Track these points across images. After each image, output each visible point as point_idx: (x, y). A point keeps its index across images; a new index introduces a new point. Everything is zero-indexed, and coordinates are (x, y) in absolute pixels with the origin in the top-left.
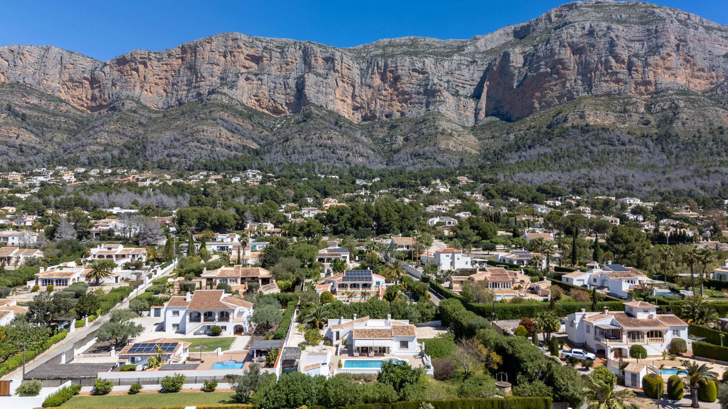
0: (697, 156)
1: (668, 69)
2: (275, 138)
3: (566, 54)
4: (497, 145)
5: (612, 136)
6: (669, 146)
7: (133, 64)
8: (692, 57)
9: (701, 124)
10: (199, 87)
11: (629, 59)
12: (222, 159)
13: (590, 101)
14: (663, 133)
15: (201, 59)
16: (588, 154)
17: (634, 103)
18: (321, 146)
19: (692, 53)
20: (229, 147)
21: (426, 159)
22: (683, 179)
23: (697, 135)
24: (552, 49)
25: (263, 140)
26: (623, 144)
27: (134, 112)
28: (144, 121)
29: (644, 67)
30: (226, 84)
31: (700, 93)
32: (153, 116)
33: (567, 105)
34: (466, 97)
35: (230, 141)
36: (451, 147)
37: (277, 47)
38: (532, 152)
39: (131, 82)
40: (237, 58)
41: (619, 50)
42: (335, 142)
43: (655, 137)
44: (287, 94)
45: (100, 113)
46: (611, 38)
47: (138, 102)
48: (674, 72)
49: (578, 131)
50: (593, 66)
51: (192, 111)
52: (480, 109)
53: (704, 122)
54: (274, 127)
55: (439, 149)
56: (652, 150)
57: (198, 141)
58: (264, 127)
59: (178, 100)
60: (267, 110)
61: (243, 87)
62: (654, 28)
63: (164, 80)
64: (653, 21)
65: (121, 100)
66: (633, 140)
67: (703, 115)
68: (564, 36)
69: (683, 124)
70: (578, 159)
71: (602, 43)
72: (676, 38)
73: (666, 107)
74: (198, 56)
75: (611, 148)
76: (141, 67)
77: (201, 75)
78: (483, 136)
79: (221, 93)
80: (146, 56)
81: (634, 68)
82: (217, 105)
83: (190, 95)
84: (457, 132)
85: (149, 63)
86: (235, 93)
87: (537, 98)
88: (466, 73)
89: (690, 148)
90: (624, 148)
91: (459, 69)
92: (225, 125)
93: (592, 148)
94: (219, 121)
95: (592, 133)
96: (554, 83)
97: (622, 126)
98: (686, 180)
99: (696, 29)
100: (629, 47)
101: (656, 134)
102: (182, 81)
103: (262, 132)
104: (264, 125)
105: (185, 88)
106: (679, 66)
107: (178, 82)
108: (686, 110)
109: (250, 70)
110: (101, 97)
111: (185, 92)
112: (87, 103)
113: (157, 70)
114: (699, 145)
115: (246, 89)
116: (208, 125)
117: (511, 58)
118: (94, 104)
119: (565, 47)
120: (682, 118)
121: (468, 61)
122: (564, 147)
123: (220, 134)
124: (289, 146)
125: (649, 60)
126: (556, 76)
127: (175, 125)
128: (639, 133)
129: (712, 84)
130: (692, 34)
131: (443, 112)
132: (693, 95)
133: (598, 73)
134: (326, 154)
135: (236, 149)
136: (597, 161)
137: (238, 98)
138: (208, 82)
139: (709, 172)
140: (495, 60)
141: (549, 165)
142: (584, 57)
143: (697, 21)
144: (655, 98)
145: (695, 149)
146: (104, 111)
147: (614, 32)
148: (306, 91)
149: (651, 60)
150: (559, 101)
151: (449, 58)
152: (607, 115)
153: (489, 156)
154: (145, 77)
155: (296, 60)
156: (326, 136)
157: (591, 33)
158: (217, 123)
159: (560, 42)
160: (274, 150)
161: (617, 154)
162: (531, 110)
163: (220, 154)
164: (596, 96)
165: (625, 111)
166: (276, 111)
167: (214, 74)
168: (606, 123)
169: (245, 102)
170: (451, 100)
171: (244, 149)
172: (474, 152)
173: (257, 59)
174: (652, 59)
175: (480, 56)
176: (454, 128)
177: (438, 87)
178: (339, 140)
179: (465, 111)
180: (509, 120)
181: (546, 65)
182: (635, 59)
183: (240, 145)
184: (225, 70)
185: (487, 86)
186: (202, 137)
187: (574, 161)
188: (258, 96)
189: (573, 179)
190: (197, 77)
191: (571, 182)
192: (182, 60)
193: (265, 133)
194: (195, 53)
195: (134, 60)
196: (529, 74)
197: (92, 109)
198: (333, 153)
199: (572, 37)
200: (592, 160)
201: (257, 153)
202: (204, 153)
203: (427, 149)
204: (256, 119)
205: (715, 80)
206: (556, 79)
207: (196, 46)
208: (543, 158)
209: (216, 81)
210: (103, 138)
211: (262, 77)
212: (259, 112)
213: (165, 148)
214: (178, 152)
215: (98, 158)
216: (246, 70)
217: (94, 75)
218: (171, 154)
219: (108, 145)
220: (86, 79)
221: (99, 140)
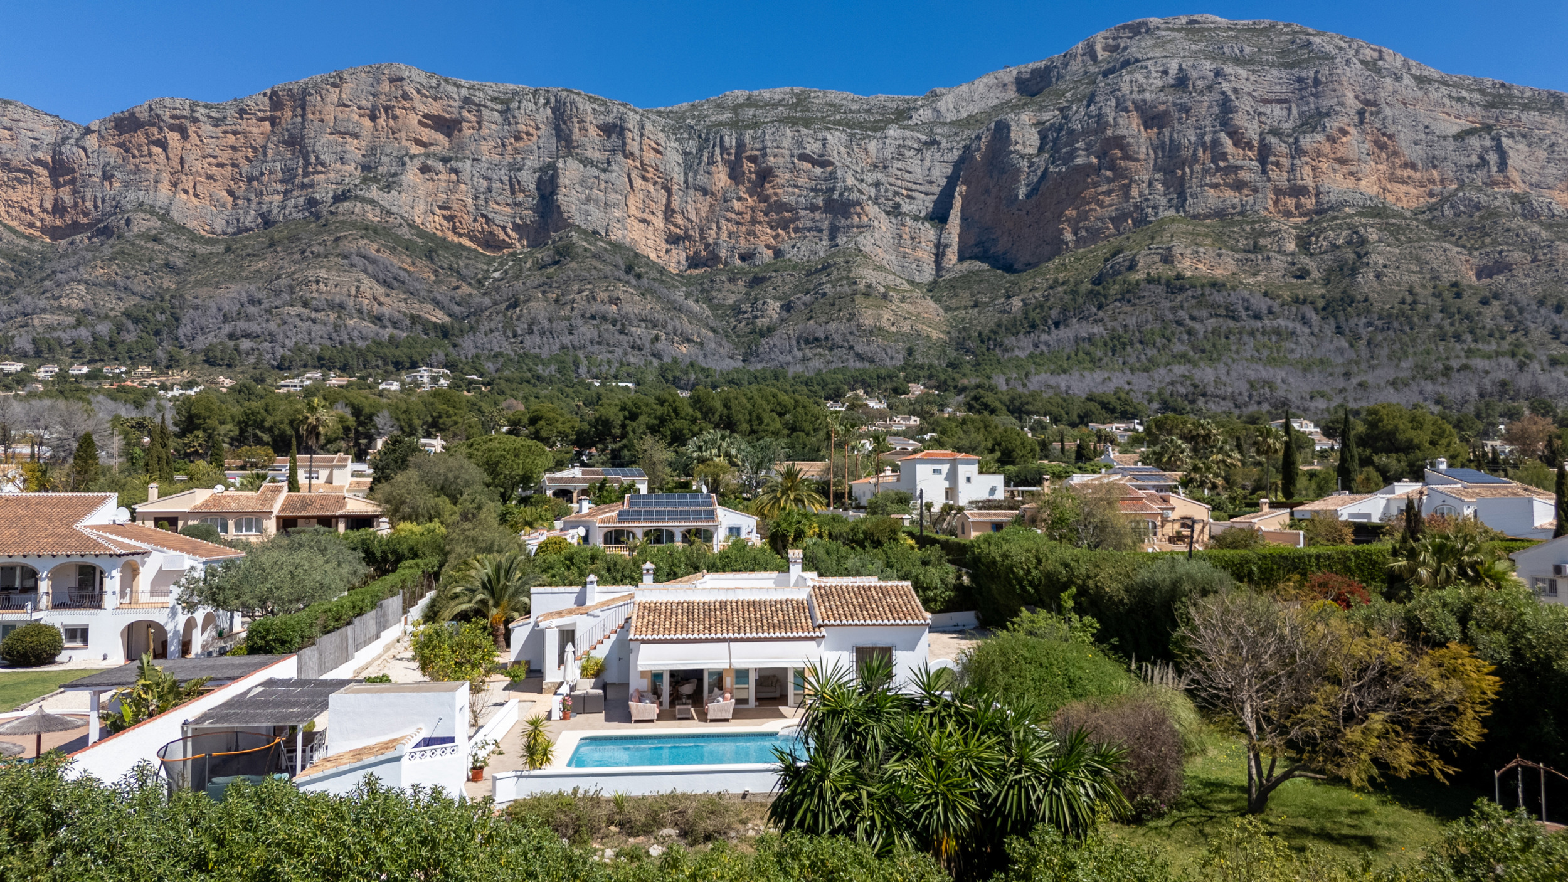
0: (1413, 341)
1: (1342, 161)
2: (487, 301)
3: (1131, 127)
4: (985, 320)
5: (1233, 298)
6: (1353, 322)
7: (155, 130)
8: (1390, 137)
9: (1415, 278)
10: (311, 185)
11: (1262, 140)
12: (360, 344)
13: (1183, 227)
14: (1338, 296)
15: (316, 123)
16: (1185, 337)
17: (1274, 233)
18: (593, 317)
19: (1391, 129)
20: (378, 319)
21: (831, 349)
22: (1393, 384)
23: (1409, 299)
24: (1100, 116)
25: (459, 304)
26: (1257, 317)
27: (155, 239)
28: (177, 259)
29: (1293, 158)
30: (375, 180)
31: (1408, 214)
32: (201, 250)
33: (1134, 237)
34: (916, 218)
35: (380, 304)
36: (885, 324)
37: (494, 99)
38: (1063, 333)
39: (149, 172)
40: (400, 121)
41: (1240, 120)
42: (627, 308)
43: (1321, 303)
44: (516, 204)
45: (72, 243)
46: (1223, 93)
47: (165, 217)
48: (1354, 169)
49: (1160, 289)
50: (1187, 154)
51: (294, 239)
52: (947, 246)
53: (1420, 272)
54: (485, 278)
55: (859, 326)
56: (1316, 330)
57: (305, 305)
58: (461, 277)
59: (262, 215)
60: (471, 239)
61: (415, 188)
62: (1312, 74)
63: (229, 168)
64: (1308, 60)
65: (123, 211)
66: (1276, 308)
67: (1418, 259)
68: (1125, 88)
69: (1378, 276)
70: (1164, 346)
71: (1205, 105)
72: (1356, 97)
73: (1340, 241)
74: (310, 116)
75: (1232, 324)
76: (173, 138)
77: (317, 158)
78: (954, 303)
79: (363, 200)
80: (185, 113)
81: (1272, 159)
82: (354, 224)
83: (290, 203)
84: (898, 291)
85: (192, 129)
86: (396, 200)
87: (1068, 220)
88: (917, 167)
89: (1396, 324)
90: (1259, 324)
91: (901, 157)
92: (370, 269)
93: (1191, 323)
94: (356, 260)
95: (1190, 293)
96: (1105, 188)
97: (1252, 280)
98: (1400, 386)
99: (1398, 79)
100: (1260, 114)
101: (1323, 297)
102: (271, 173)
103: (457, 287)
104: (464, 271)
105: (279, 187)
106: (1364, 156)
107: (262, 174)
108: (1382, 246)
109: (432, 149)
110: (76, 204)
111: (278, 198)
112: (42, 220)
113: (211, 146)
114: (1416, 319)
115: (422, 192)
116: (329, 269)
117: (1012, 135)
118: (58, 223)
119: (1126, 110)
120: (1376, 263)
121: (919, 140)
122: (1132, 322)
123: (358, 288)
124: (519, 318)
125: (1302, 142)
126: (1109, 173)
127: (253, 269)
128: (1286, 295)
129: (1431, 194)
130: (1390, 89)
131: (867, 249)
132: (1394, 216)
133: (1197, 167)
134: (606, 336)
135: (395, 323)
136: (1203, 351)
137: (402, 212)
138: (332, 176)
139: (1448, 369)
140: (979, 138)
141: (1100, 360)
142: (1167, 134)
143: (1398, 64)
144: (1316, 223)
145: (1407, 328)
146: (81, 238)
147: (1230, 81)
148: (560, 198)
149: (1307, 142)
150: (1117, 228)
151: (879, 134)
152: (1220, 255)
153: (969, 344)
154: (182, 161)
155: (538, 129)
156: (604, 296)
157: (1182, 82)
158: (352, 265)
159: (1117, 99)
160: (485, 326)
161: (1245, 337)
162: (1057, 246)
163: (356, 334)
164: (1195, 217)
165: (1256, 249)
166: (490, 242)
167: (347, 156)
168: (1219, 273)
169: (418, 221)
170: (884, 224)
171: (413, 323)
172: (935, 335)
173: (447, 126)
174: (1308, 139)
175: (946, 130)
176: (892, 284)
177: (855, 195)
178: (634, 304)
179: (914, 249)
180: (1009, 269)
181: (1088, 149)
182: (1273, 140)
183: (404, 314)
184: (373, 150)
185: (961, 194)
186: (315, 295)
187: (1155, 352)
188: (449, 208)
189: (1157, 385)
190: (307, 163)
191: (1154, 391)
192: (273, 124)
193: (466, 289)
194: (304, 109)
195: (155, 120)
196: (1052, 168)
197: (55, 233)
198: (621, 332)
199: (1141, 91)
200: (1194, 348)
201: (444, 332)
202: (318, 330)
203: (833, 326)
204: (444, 258)
205: (1438, 188)
206: (1109, 181)
207: (305, 92)
208: (1087, 346)
209: (351, 171)
210: (75, 297)
211: (460, 165)
212: (452, 243)
213: (226, 319)
214: (254, 328)
215: (59, 341)
216: (423, 150)
217: (61, 154)
218: (239, 333)
219: (86, 312)
220: (39, 162)
221: (64, 302)
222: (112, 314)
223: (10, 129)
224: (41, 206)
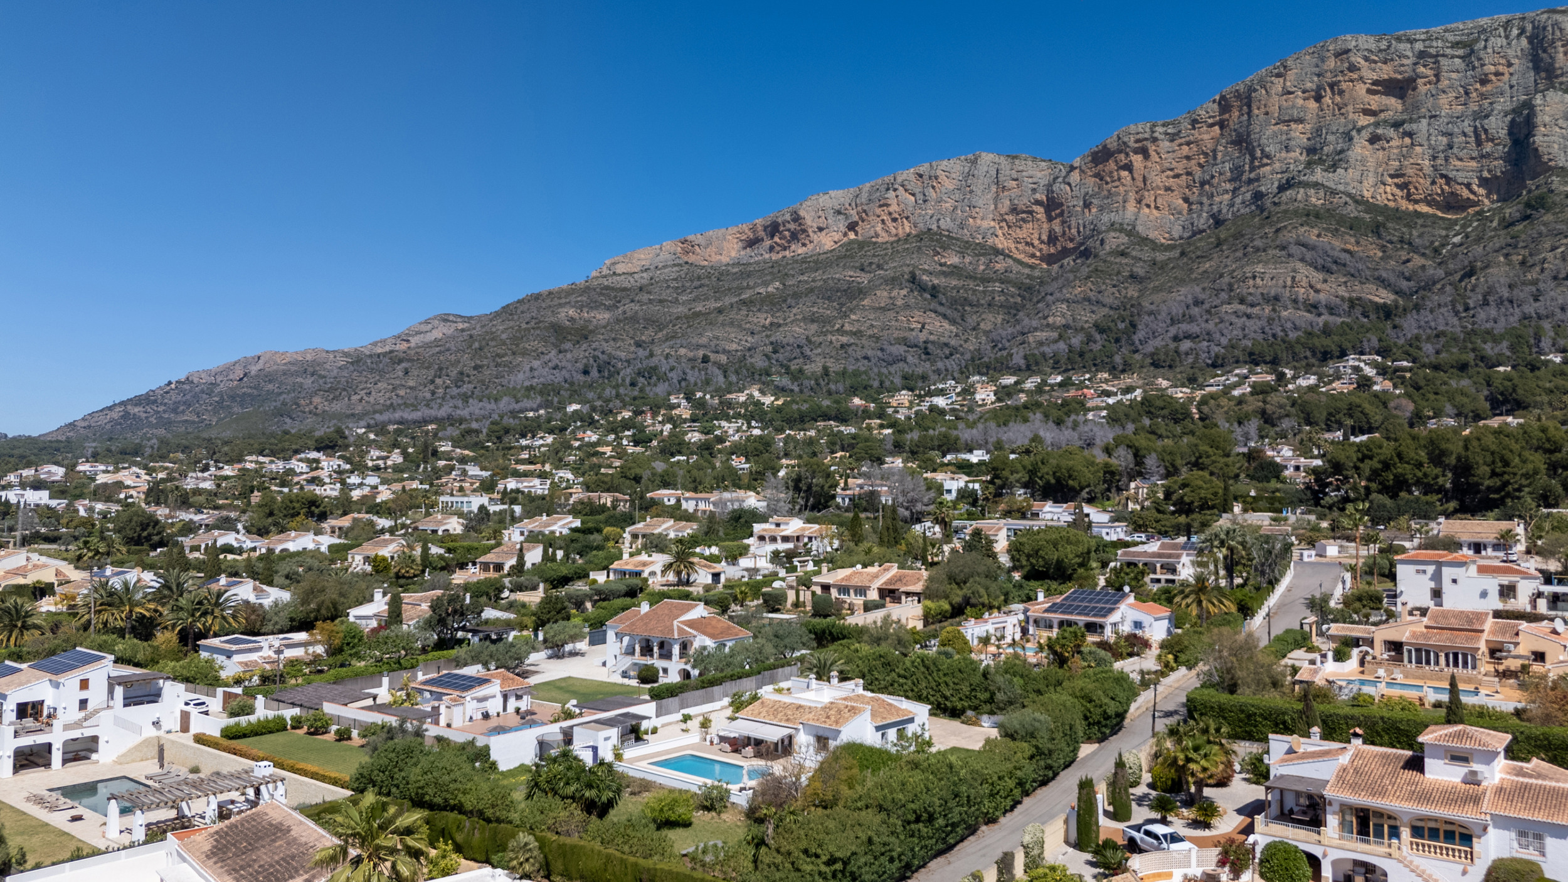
7: (1122, 156)
10: (1257, 179)
12: (1293, 335)
15: (1262, 117)
20: (1313, 307)
25: (1408, 279)
27: (1123, 254)
28: (1140, 270)
30: (1321, 161)
32: (1160, 257)
35: (1317, 291)
37: (1455, 45)
39: (1119, 194)
40: (1347, 95)
44: (1482, 156)
45: (1061, 267)
47: (1131, 233)
51: (1238, 235)
54: (1443, 245)
57: (1242, 301)
58: (1413, 248)
59: (1213, 216)
60: (1429, 204)
61: (1363, 161)
63: (1184, 177)
65: (1099, 233)
74: (1256, 112)
76: (1137, 160)
77: (1262, 151)
79: (1306, 185)
80: (1147, 136)
82: (1296, 212)
83: (1238, 200)
85: (1152, 148)
86: (1344, 179)
92: (1309, 256)
94: (1294, 249)
102: (1221, 174)
103: (1408, 261)
104: (1417, 241)
105: (1229, 186)
107: (1213, 177)
109: (1382, 116)
110: (1064, 233)
111: (1227, 197)
112: (1041, 250)
113: (1169, 160)
115: (1371, 164)
116: (1266, 263)
118: (1052, 251)
124: (1474, 287)
127: (1201, 270)
135: (1331, 310)
137: (1348, 189)
138: (1277, 166)
146: (1068, 261)
148: (1538, 139)
154: (1145, 179)
155: (1510, 65)
158: (1289, 255)
163: (1289, 325)
166: (1453, 203)
167: (1293, 143)
169: (1366, 195)
173: (1399, 88)
183: (1343, 299)
184: (1318, 130)
186: (1251, 290)
188: (1402, 175)
190: (1253, 158)
192: (1222, 128)
193: (1418, 261)
194: (1249, 106)
195: (1123, 148)
197: (1050, 259)
201: (1387, 312)
202: (1252, 326)
207: (1251, 89)
209: (1297, 156)
210: (1059, 315)
211: (1414, 126)
212: (1407, 213)
213: (1173, 322)
214: (1194, 329)
215: (1044, 355)
216: (1372, 119)
217: (1053, 192)
218: (1181, 335)
219: (1066, 327)
220: (1038, 202)
221: (1050, 320)
222: (1086, 326)
223: (1016, 180)
224: (1039, 239)
